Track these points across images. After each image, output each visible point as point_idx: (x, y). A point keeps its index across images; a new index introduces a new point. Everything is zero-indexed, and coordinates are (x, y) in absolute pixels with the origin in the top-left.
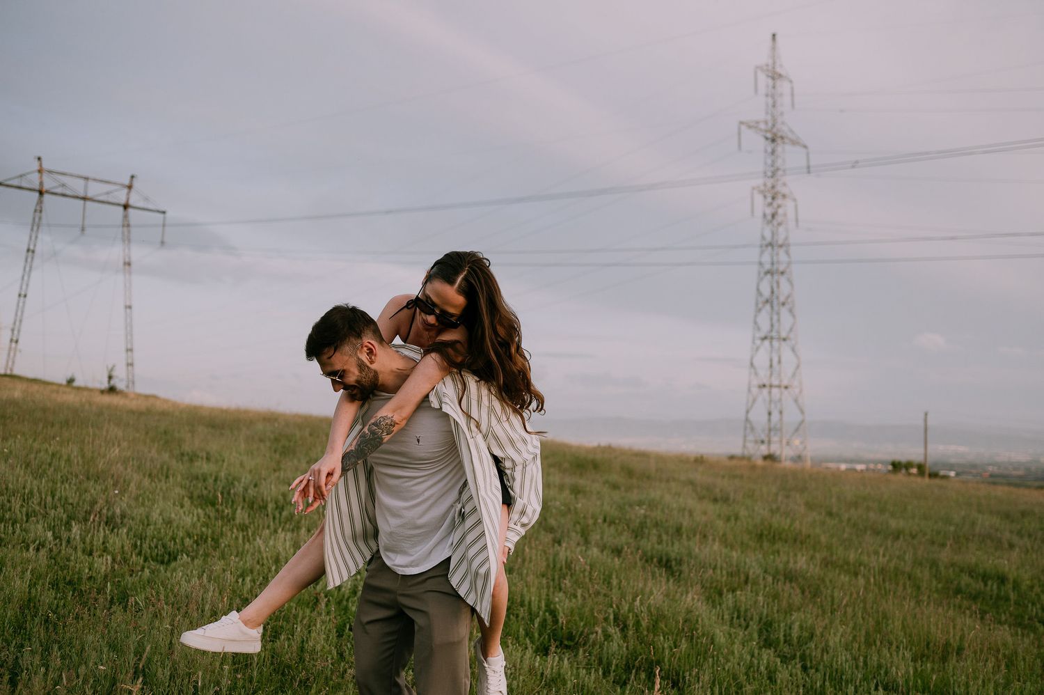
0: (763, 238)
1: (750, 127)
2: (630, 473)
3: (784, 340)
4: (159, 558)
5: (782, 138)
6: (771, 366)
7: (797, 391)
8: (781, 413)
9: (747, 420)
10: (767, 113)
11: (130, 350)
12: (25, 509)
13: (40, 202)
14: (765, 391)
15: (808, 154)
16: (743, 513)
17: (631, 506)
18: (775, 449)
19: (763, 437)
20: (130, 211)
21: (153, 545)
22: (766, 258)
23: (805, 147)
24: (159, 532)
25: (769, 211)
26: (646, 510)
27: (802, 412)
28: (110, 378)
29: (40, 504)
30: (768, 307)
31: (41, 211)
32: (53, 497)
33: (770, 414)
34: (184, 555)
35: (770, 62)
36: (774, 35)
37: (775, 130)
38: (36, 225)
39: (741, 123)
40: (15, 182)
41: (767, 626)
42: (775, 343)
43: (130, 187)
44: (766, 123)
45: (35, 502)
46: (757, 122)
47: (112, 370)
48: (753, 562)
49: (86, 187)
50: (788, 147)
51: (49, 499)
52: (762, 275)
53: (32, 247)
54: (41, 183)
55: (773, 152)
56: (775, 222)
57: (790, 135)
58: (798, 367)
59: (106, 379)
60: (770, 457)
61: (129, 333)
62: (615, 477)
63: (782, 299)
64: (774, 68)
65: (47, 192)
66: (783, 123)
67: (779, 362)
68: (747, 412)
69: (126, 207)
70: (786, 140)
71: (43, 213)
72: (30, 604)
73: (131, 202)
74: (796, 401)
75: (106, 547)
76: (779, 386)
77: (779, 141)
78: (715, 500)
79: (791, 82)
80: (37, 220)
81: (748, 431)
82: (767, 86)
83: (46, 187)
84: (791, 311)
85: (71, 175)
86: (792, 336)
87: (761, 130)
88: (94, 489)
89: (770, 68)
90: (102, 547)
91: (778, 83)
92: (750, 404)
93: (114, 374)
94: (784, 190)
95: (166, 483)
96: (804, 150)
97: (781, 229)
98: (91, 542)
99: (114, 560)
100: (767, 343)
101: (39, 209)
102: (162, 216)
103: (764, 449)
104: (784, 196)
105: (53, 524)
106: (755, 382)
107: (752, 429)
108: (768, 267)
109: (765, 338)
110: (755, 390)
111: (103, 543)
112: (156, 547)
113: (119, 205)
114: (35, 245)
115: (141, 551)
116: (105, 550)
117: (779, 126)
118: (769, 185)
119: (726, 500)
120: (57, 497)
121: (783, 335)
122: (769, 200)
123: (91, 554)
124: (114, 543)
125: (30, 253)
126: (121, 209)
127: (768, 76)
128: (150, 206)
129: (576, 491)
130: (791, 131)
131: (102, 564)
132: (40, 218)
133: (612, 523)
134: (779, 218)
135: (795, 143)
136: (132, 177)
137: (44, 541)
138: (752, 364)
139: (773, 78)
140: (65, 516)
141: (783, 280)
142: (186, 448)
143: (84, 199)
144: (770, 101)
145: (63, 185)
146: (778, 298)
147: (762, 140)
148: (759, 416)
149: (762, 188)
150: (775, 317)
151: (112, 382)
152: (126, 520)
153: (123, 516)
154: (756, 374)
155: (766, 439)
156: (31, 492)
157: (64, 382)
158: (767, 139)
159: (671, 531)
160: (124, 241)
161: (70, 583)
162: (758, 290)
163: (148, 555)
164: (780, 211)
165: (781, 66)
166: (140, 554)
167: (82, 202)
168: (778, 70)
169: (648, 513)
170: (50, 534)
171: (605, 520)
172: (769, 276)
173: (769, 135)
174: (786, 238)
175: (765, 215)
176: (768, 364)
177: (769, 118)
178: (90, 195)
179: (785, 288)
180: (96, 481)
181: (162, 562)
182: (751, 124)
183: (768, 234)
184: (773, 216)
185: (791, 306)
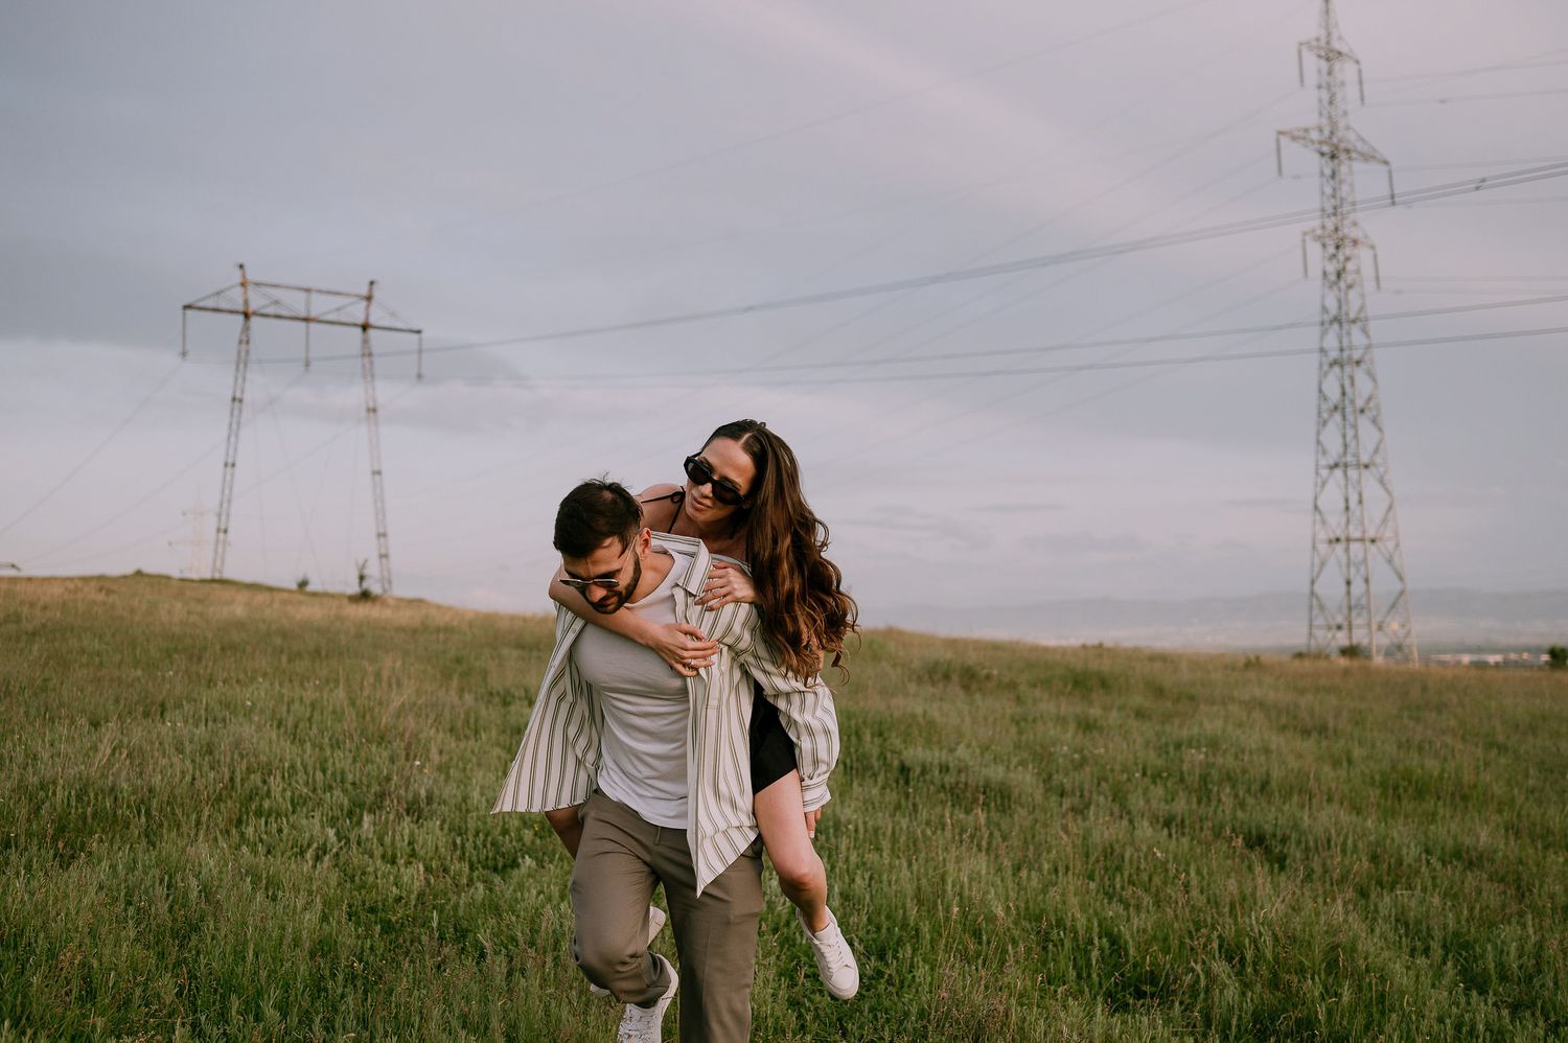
0: (1324, 309)
1: (1294, 138)
2: (1159, 691)
3: (1366, 467)
4: (490, 863)
5: (1347, 151)
6: (1347, 508)
7: (1391, 545)
8: (1367, 581)
9: (1312, 593)
10: (1321, 114)
11: (382, 535)
12: (289, 794)
13: (246, 329)
14: (1340, 548)
15: (1390, 172)
16: (1357, 753)
17: (1178, 746)
18: (1360, 637)
19: (1340, 619)
20: (372, 332)
21: (479, 843)
22: (1331, 342)
23: (1386, 163)
24: (485, 823)
25: (1331, 268)
26: (1206, 754)
27: (1401, 579)
28: (362, 578)
29: (307, 784)
30: (1337, 417)
31: (248, 342)
32: (324, 771)
33: (1348, 583)
34: (527, 857)
35: (1322, 33)
37: (1335, 140)
38: (242, 362)
39: (1280, 133)
40: (210, 303)
41: (1459, 947)
42: (1352, 473)
43: (369, 298)
44: (1321, 130)
45: (301, 781)
46: (1306, 130)
47: (363, 567)
48: (1403, 837)
49: (308, 303)
50: (1358, 166)
51: (319, 775)
52: (1326, 367)
53: (238, 395)
54: (246, 302)
55: (1333, 175)
56: (1342, 285)
57: (1359, 146)
58: (1390, 508)
59: (357, 581)
60: (1350, 651)
61: (380, 512)
62: (1137, 700)
63: (1360, 403)
64: (1328, 43)
65: (255, 314)
66: (1348, 128)
67: (1360, 502)
68: (1313, 582)
69: (365, 327)
70: (1354, 155)
71: (252, 345)
72: (324, 948)
73: (373, 320)
74: (1390, 561)
75: (413, 849)
76: (1362, 540)
77: (1343, 156)
78: (1306, 733)
79: (1357, 62)
80: (243, 354)
81: (1316, 611)
82: (1319, 71)
83: (253, 307)
84: (1374, 421)
85: (287, 287)
86: (1378, 460)
87: (1312, 142)
88: (380, 755)
89: (1323, 43)
90: (408, 850)
91: (1337, 66)
92: (1316, 569)
93: (366, 572)
94: (1354, 233)
95: (476, 740)
96: (1384, 168)
97: (1352, 294)
98: (393, 843)
99: (428, 869)
100: (1338, 472)
101: (245, 341)
102: (416, 336)
103: (1342, 639)
104: (1355, 242)
105: (330, 815)
106: (1322, 535)
107: (1322, 608)
108: (1334, 354)
109: (1336, 465)
110: (1323, 548)
111: (409, 843)
112: (485, 846)
113: (355, 325)
114: (243, 391)
115: (464, 854)
116: (413, 854)
117: (1340, 133)
118: (1330, 226)
119: (1323, 730)
120: (329, 772)
121: (1365, 459)
122: (1332, 250)
123: (393, 862)
124: (425, 843)
125: (237, 404)
126: (359, 331)
127: (1320, 56)
128: (399, 325)
129: (1087, 726)
130: (1362, 140)
131: (413, 876)
132: (247, 352)
133: (1156, 777)
134: (1349, 278)
135: (1368, 157)
136: (372, 283)
137: (325, 844)
138: (1316, 507)
139: (1328, 59)
140: (346, 802)
141: (1360, 375)
142: (495, 683)
143: (306, 320)
144: (1325, 95)
145: (277, 302)
146: (1352, 402)
147: (1317, 156)
148: (1331, 589)
149: (1319, 232)
150: (1350, 433)
151: (365, 585)
152: (435, 806)
153: (430, 799)
154: (1324, 522)
155: (1345, 624)
156: (293, 766)
157: (294, 586)
158: (1322, 154)
159: (1255, 787)
160: (364, 377)
161: (372, 910)
162: (1320, 391)
163: (475, 859)
164: (1350, 266)
165: (1340, 38)
166: (461, 858)
167: (303, 325)
168: (1336, 45)
169: (1211, 760)
170: (331, 832)
171: (1144, 774)
172: (1336, 369)
173: (1326, 149)
174: (1362, 308)
175: (1325, 274)
176: (1342, 505)
177: (1324, 121)
178: (313, 314)
179: (1363, 385)
180: (379, 744)
181: (495, 870)
182: (1296, 133)
183: (1332, 304)
184: (1339, 275)
185: (1374, 413)
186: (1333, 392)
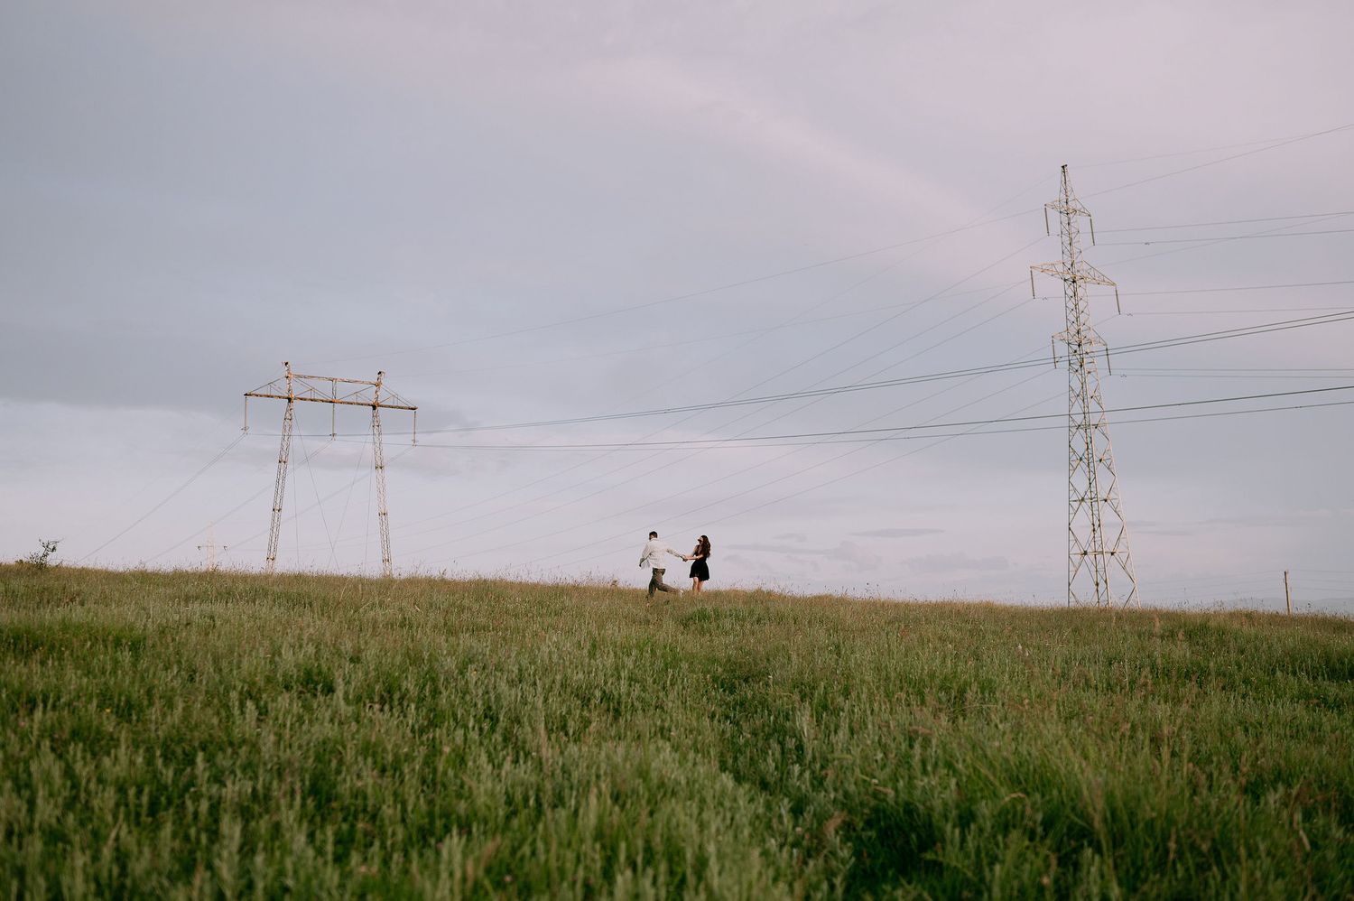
0: (1071, 389)
1: (1043, 271)
3: (1106, 501)
5: (1083, 278)
6: (1094, 530)
7: (1124, 556)
8: (1106, 582)
9: (1069, 591)
10: (1063, 253)
13: (289, 409)
14: (1088, 559)
15: (1116, 291)
20: (379, 410)
23: (1114, 284)
25: (1075, 359)
27: (1132, 579)
30: (1083, 465)
31: (291, 419)
33: (1097, 584)
35: (1062, 197)
36: (1063, 167)
37: (1074, 270)
38: (286, 435)
39: (1034, 267)
40: (264, 391)
42: (1095, 505)
43: (378, 384)
44: (1064, 264)
46: (1052, 265)
49: (333, 390)
52: (1074, 429)
53: (284, 457)
54: (290, 390)
55: (1074, 294)
56: (1085, 370)
57: (1092, 273)
58: (1122, 530)
61: (386, 542)
63: (1098, 455)
64: (1067, 203)
65: (296, 398)
66: (1083, 262)
67: (1099, 526)
68: (1069, 584)
69: (374, 407)
70: (1089, 280)
71: (294, 422)
73: (380, 401)
74: (1124, 568)
76: (1102, 553)
77: (1080, 281)
79: (1089, 216)
80: (287, 428)
82: (1061, 223)
83: (294, 393)
84: (1108, 468)
85: (319, 378)
86: (1112, 495)
87: (1058, 272)
89: (1063, 203)
91: (1074, 218)
92: (1072, 574)
94: (1091, 335)
97: (1091, 378)
100: (1085, 505)
101: (289, 417)
102: (412, 412)
104: (1092, 341)
106: (1076, 550)
108: (1079, 419)
109: (1083, 499)
110: (1077, 559)
113: (368, 405)
114: (287, 456)
117: (1077, 266)
118: (1073, 331)
121: (1104, 495)
122: (1075, 347)
125: (282, 464)
126: (371, 409)
127: (1061, 213)
128: (400, 404)
130: (1094, 269)
132: (290, 427)
134: (1087, 366)
135: (1102, 280)
136: (380, 373)
138: (1070, 530)
139: (1067, 213)
141: (1096, 434)
143: (333, 402)
144: (1066, 239)
145: (312, 389)
146: (1093, 455)
147: (1061, 282)
148: (1084, 587)
149: (1065, 335)
150: (1092, 476)
154: (1076, 540)
158: (1065, 280)
160: (375, 443)
162: (1070, 446)
164: (1088, 358)
165: (1075, 200)
167: (330, 405)
168: (1072, 205)
172: (1082, 431)
173: (1068, 276)
174: (1097, 388)
175: (1070, 364)
176: (1090, 528)
177: (1066, 258)
178: (337, 397)
182: (1044, 267)
183: (1076, 385)
184: (1081, 366)
185: (1108, 462)
186: (1080, 447)
